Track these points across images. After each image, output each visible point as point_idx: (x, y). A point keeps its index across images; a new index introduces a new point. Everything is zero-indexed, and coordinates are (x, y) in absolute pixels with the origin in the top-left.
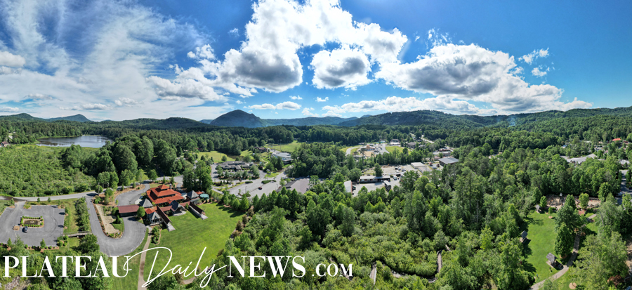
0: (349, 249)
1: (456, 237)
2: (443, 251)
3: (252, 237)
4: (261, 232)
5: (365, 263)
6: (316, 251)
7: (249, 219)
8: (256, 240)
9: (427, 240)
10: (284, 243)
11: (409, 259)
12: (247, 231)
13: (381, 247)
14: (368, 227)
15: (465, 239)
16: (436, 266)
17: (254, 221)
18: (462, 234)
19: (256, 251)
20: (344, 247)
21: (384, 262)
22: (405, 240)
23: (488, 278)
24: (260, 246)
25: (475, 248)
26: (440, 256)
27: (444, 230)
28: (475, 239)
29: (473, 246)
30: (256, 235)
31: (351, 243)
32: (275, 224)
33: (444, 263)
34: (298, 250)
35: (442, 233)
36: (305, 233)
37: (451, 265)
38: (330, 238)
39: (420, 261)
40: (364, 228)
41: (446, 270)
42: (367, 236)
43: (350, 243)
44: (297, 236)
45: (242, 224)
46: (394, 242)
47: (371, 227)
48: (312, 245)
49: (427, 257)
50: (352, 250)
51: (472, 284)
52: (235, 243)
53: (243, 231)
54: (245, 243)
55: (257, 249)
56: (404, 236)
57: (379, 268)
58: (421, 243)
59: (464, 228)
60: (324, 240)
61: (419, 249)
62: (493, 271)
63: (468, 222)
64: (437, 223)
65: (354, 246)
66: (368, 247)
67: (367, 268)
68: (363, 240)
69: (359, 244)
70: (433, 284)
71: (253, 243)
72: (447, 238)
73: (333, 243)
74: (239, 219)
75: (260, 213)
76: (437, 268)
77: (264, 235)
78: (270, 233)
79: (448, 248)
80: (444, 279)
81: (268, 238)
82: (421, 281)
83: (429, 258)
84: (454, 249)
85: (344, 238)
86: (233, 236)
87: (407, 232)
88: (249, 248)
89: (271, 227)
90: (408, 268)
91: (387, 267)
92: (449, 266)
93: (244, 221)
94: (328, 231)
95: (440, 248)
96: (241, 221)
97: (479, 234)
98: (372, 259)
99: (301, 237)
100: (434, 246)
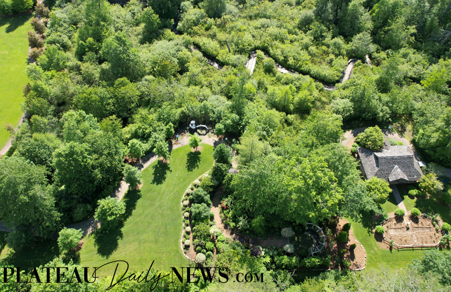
0: (218, 35)
1: (390, 51)
2: (359, 61)
3: (65, 47)
4: (76, 35)
5: (241, 51)
6: (170, 40)
7: (46, 23)
8: (74, 49)
9: (339, 40)
10: (118, 39)
11: (305, 55)
12: (51, 43)
13: (265, 34)
14: (248, 5)
15: (403, 60)
16: (341, 75)
17: (56, 24)
18: (402, 51)
19: (79, 63)
20: (211, 32)
21: (267, 52)
22: (305, 32)
23: (408, 121)
24: (84, 54)
25: (411, 78)
26: (351, 66)
27: (374, 33)
28: (420, 67)
29: (410, 74)
30: (69, 43)
31: (222, 26)
32: (94, 17)
33: (353, 75)
34: (142, 42)
35: (368, 37)
36: (148, 18)
37: (362, 81)
38: (188, 20)
39: (320, 62)
40: (241, 6)
41: (353, 84)
42: (246, 17)
43: (219, 26)
44: (137, 25)
45: (37, 36)
46: (286, 30)
47: (252, 5)
48: (163, 34)
49: (331, 61)
50: (222, 36)
51: (381, 114)
52: (42, 65)
53: (45, 46)
54: (58, 60)
55: (81, 60)
56: (304, 25)
57: (260, 59)
58: (328, 40)
59: (409, 43)
60: (180, 24)
61: (324, 48)
62: (421, 119)
63: (424, 37)
64: (366, 20)
65: (225, 31)
66: (246, 33)
67: (243, 58)
68: (239, 24)
69: (232, 28)
70: (329, 93)
71: (70, 55)
72: (373, 47)
73: (194, 28)
74: (26, 29)
75: (60, 6)
76: (342, 78)
77: (83, 37)
78: (91, 32)
79: (368, 59)
80: (346, 92)
81: (90, 39)
82: (314, 84)
83: (334, 62)
84: (378, 64)
85: (211, 21)
86: (33, 58)
87: (312, 21)
88: (68, 64)
89: (89, 23)
90: (300, 66)
91: (271, 59)
92: (359, 82)
93: (39, 29)
94: (184, 11)
95: (355, 56)
96: (33, 31)
97: (431, 62)
98: (250, 48)
99: (143, 25)
100: (347, 51)
